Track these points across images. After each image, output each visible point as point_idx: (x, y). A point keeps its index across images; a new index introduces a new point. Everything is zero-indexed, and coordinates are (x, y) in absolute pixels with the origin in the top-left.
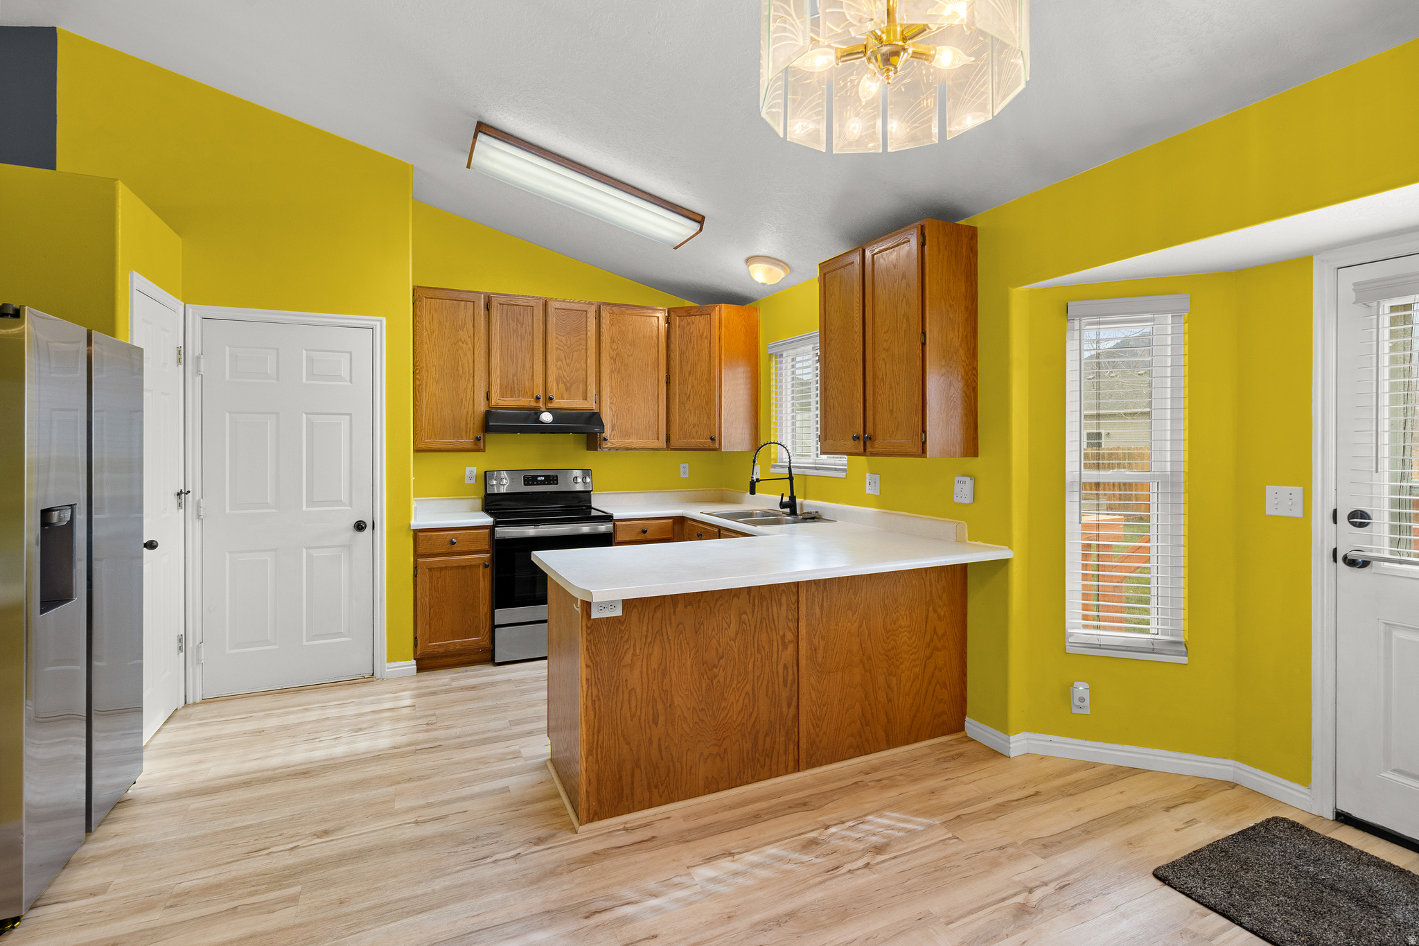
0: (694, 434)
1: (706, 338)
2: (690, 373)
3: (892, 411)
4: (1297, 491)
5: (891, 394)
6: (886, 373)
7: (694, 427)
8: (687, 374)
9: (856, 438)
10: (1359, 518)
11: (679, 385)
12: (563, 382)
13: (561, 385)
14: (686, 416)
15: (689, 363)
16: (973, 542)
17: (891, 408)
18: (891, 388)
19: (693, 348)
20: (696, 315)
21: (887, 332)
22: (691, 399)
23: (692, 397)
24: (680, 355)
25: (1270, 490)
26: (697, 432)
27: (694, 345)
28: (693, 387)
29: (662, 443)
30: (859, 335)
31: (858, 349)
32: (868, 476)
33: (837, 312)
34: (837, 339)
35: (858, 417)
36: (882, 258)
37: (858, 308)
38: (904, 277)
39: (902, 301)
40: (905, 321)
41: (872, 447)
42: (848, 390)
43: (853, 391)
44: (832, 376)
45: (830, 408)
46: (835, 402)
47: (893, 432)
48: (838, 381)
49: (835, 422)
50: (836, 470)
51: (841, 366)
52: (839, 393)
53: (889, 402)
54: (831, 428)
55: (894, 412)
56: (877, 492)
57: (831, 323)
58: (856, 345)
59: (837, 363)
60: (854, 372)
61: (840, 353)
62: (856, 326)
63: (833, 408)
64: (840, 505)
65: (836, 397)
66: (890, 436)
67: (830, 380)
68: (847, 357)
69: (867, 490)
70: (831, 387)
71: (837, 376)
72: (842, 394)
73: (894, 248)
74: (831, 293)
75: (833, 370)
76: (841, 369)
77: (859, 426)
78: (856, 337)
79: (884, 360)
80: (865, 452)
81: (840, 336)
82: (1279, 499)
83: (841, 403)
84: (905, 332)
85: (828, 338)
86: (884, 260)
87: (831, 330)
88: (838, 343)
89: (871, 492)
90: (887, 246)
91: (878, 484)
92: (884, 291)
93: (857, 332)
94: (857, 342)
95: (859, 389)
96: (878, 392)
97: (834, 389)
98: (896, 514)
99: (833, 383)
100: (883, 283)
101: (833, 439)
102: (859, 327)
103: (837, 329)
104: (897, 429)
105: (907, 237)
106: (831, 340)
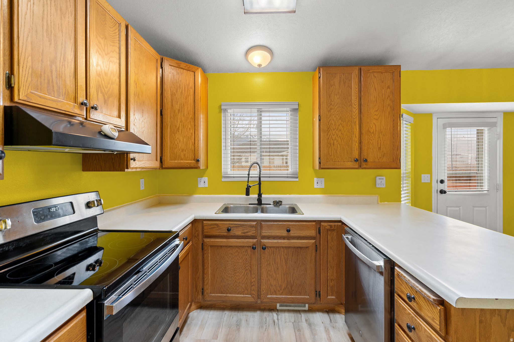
0: (183, 157)
1: (191, 88)
2: (179, 111)
3: (380, 148)
4: (429, 175)
5: (379, 139)
6: (376, 130)
7: (182, 152)
8: (177, 111)
9: (356, 160)
10: (442, 182)
11: (170, 118)
12: (102, 92)
13: (100, 95)
14: (176, 143)
15: (179, 104)
16: (383, 203)
17: (379, 146)
18: (379, 137)
19: (182, 93)
20: (184, 69)
21: (377, 111)
22: (180, 131)
23: (180, 128)
24: (172, 95)
25: (423, 175)
26: (184, 155)
27: (182, 90)
28: (181, 122)
29: (157, 164)
30: (356, 110)
31: (356, 116)
32: (315, 179)
33: (337, 95)
34: (337, 109)
35: (355, 150)
36: (374, 75)
37: (356, 96)
38: (388, 87)
39: (387, 98)
40: (389, 107)
41: (366, 165)
42: (346, 136)
43: (351, 137)
44: (332, 128)
45: (331, 145)
46: (335, 141)
47: (380, 158)
48: (338, 131)
49: (335, 152)
50: (287, 177)
51: (341, 124)
52: (338, 137)
53: (378, 144)
54: (331, 155)
55: (382, 148)
56: (323, 187)
57: (331, 100)
58: (354, 114)
59: (337, 122)
60: (352, 128)
61: (339, 117)
62: (355, 105)
63: (333, 145)
64: (294, 195)
65: (335, 139)
66: (378, 160)
67: (331, 130)
68: (345, 119)
69: (316, 186)
70: (332, 133)
71: (337, 128)
72: (341, 138)
73: (382, 73)
74: (332, 84)
75: (334, 125)
76: (340, 125)
77: (356, 155)
78: (354, 110)
79: (375, 124)
80: (360, 167)
81: (339, 108)
82: (425, 178)
83: (340, 142)
84: (389, 112)
85: (329, 108)
86: (375, 77)
87: (331, 104)
88: (338, 111)
89: (318, 187)
90: (378, 71)
91: (323, 183)
92: (375, 92)
93: (355, 108)
94: (355, 113)
95: (357, 136)
96: (370, 139)
97: (334, 135)
98: (337, 196)
99: (334, 132)
100: (374, 88)
101: (334, 161)
102: (357, 106)
103: (337, 104)
104: (383, 156)
105: (392, 70)
106: (331, 109)
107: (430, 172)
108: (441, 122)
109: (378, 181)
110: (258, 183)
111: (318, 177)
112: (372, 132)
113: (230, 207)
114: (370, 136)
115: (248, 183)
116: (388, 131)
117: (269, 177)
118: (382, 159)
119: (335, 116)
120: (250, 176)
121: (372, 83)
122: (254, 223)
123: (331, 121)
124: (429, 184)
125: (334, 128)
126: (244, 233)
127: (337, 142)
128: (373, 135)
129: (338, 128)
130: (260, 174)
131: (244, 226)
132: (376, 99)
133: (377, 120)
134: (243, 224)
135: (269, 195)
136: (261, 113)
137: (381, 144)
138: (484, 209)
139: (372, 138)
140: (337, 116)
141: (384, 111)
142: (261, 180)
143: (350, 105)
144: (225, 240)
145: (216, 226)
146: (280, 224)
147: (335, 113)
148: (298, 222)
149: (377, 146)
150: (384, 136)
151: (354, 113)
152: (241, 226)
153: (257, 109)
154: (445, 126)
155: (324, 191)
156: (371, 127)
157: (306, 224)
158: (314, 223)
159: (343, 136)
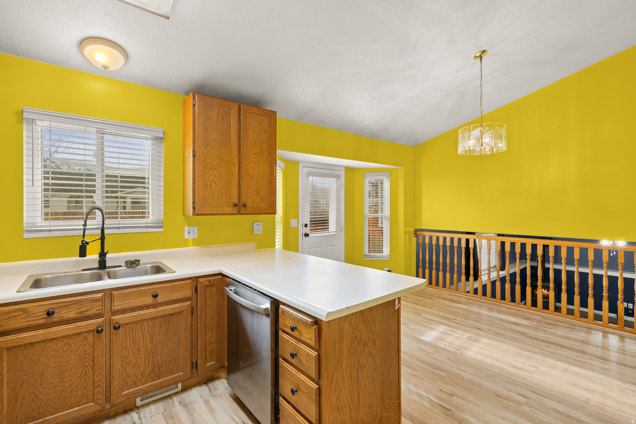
3: (258, 193)
4: (296, 220)
5: (258, 184)
6: (254, 174)
9: (236, 205)
10: (306, 226)
17: (257, 191)
18: (258, 181)
21: (255, 154)
25: (292, 220)
30: (235, 150)
31: (235, 157)
32: (186, 229)
33: (214, 130)
34: (214, 146)
35: (234, 194)
36: (253, 116)
37: (235, 135)
38: (266, 132)
39: (265, 142)
40: (266, 152)
41: (245, 210)
42: (225, 178)
43: (229, 179)
44: (209, 167)
45: (207, 187)
46: (213, 183)
47: (259, 203)
48: (215, 171)
49: (212, 195)
50: (147, 227)
51: (219, 163)
52: (216, 178)
53: (256, 188)
54: (208, 199)
55: (260, 193)
56: (196, 237)
57: (208, 134)
58: (233, 155)
59: (214, 161)
60: (231, 169)
61: (217, 155)
62: (234, 144)
63: (210, 187)
64: (157, 250)
65: (213, 180)
66: (257, 205)
67: (207, 170)
68: (223, 159)
69: (187, 236)
70: (208, 174)
71: (214, 168)
72: (219, 180)
73: (260, 116)
74: (209, 116)
75: (211, 164)
76: (218, 165)
77: (235, 199)
78: (233, 150)
79: (253, 167)
80: (239, 213)
81: (217, 146)
82: (293, 223)
83: (218, 185)
84: (266, 157)
85: (205, 143)
86: (254, 118)
87: (208, 139)
88: (215, 149)
89: (190, 237)
90: (256, 112)
91: (196, 232)
92: (254, 133)
93: (234, 148)
94: (235, 153)
95: (236, 179)
96: (249, 182)
97: (211, 176)
98: (213, 247)
99: (211, 172)
100: (253, 129)
101: (210, 205)
102: (236, 145)
103: (215, 140)
104: (261, 201)
105: (269, 115)
106: (208, 145)
107: (297, 217)
108: (306, 170)
109: (256, 227)
110: (99, 237)
111: (189, 226)
112: (250, 175)
113: (45, 279)
114: (249, 180)
115: (84, 237)
116: (266, 176)
117: (118, 228)
118: (260, 204)
119: (212, 154)
120: (87, 227)
121: (251, 124)
122: (100, 295)
123: (207, 159)
124: (297, 228)
125: (211, 167)
126: (81, 313)
127: (214, 184)
128: (251, 179)
129: (216, 168)
130: (103, 224)
131: (80, 302)
132: (255, 142)
133: (255, 163)
134: (78, 300)
135: (120, 254)
136: (103, 135)
137: (259, 188)
138: (334, 247)
139: (251, 182)
140: (215, 154)
141: (262, 155)
142: (105, 233)
143: (229, 144)
144: (41, 332)
145: (21, 313)
146: (142, 290)
147: (213, 150)
148: (168, 282)
149: (255, 191)
150: (262, 180)
151: (233, 153)
152: (75, 303)
153: (97, 128)
154: (308, 174)
155: (197, 242)
156: (250, 170)
157: (179, 284)
158: (189, 281)
159: (221, 178)
